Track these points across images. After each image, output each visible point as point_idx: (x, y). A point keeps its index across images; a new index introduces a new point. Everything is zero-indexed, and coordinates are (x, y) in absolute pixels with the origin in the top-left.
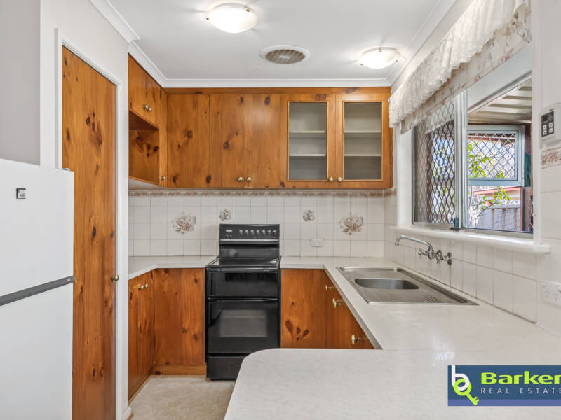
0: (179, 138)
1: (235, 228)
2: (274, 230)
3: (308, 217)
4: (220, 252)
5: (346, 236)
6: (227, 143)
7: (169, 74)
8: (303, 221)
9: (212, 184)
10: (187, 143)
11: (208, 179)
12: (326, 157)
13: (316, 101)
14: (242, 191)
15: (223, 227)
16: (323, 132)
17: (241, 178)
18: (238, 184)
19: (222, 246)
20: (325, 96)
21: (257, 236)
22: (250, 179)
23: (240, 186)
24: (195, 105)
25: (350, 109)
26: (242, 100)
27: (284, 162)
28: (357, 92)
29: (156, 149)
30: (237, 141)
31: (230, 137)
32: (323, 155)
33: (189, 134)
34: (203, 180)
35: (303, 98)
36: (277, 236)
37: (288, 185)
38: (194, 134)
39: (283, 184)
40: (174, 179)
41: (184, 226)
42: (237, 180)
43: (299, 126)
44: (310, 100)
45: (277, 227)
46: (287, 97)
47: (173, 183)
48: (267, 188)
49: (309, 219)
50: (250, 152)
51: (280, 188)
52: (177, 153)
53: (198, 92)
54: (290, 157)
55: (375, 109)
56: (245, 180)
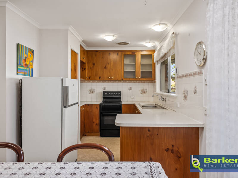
0: (91, 65)
1: (108, 92)
2: (119, 93)
3: (130, 89)
4: (103, 100)
5: (142, 95)
6: (105, 67)
7: (88, 46)
8: (128, 90)
9: (101, 79)
10: (93, 67)
11: (100, 78)
12: (135, 71)
13: (132, 54)
14: (109, 81)
15: (104, 92)
16: (134, 63)
17: (110, 78)
18: (109, 79)
19: (104, 98)
20: (135, 53)
21: (114, 95)
22: (112, 78)
23: (109, 80)
24: (96, 55)
25: (143, 56)
26: (110, 54)
27: (123, 73)
28: (144, 51)
29: (85, 69)
30: (108, 66)
31: (106, 65)
32: (134, 70)
33: (94, 64)
34: (98, 78)
35: (128, 53)
36: (120, 95)
37: (124, 79)
38: (95, 64)
39: (122, 79)
40: (89, 78)
41: (92, 92)
42: (108, 78)
43: (127, 61)
44: (131, 54)
45: (120, 92)
46: (124, 53)
47: (89, 79)
48: (117, 80)
49: (130, 90)
50: (112, 70)
51: (121, 80)
52: (90, 70)
53: (97, 51)
54: (125, 71)
55: (150, 56)
56: (111, 78)
